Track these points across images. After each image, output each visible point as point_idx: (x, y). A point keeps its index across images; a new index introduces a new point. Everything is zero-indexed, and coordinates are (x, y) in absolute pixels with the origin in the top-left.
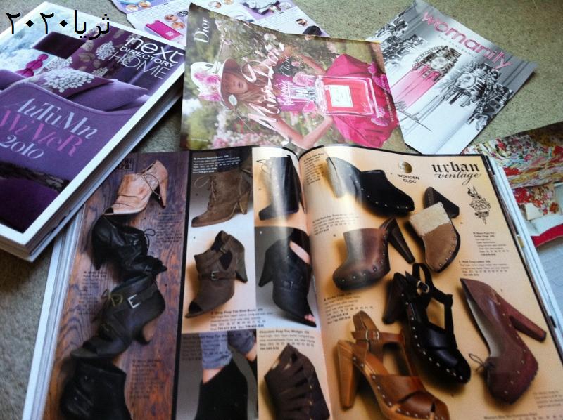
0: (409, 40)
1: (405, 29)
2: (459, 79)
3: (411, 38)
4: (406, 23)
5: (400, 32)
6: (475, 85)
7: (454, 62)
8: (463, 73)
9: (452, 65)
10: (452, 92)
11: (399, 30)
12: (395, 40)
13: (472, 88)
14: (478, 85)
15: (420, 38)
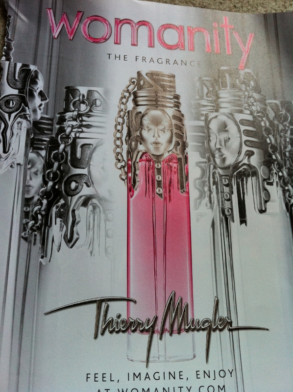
0: (67, 110)
1: (40, 85)
2: (212, 144)
3: (67, 101)
4: (33, 68)
5: (38, 101)
6: (245, 138)
7: (177, 105)
8: (207, 122)
9: (180, 118)
10: (227, 189)
11: (32, 95)
12: (42, 131)
13: (245, 148)
14: (247, 133)
15: (83, 90)
